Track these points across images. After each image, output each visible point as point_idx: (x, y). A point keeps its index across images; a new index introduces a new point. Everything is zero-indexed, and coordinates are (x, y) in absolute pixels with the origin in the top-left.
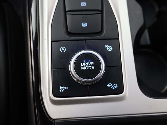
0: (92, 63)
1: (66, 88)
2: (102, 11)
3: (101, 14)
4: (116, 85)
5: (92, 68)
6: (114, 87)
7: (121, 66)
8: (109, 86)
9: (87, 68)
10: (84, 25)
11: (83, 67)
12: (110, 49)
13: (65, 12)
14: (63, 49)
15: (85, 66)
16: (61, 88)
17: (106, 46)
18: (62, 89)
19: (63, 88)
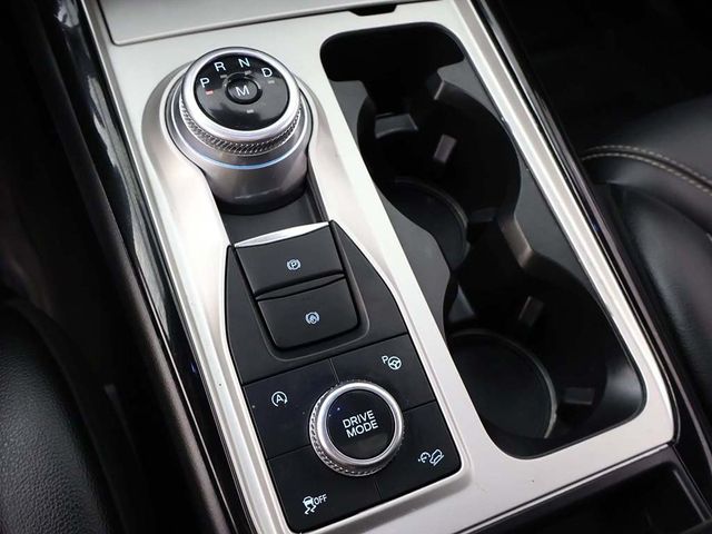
0: (369, 413)
1: (320, 500)
2: (344, 271)
3: (345, 280)
4: (438, 453)
5: (373, 425)
6: (436, 458)
7: (436, 400)
8: (422, 459)
9: (360, 429)
10: (312, 318)
11: (350, 429)
12: (395, 364)
13: (253, 296)
14: (279, 398)
15: (355, 425)
16: (306, 503)
17: (385, 359)
18: (310, 506)
19: (311, 502)
